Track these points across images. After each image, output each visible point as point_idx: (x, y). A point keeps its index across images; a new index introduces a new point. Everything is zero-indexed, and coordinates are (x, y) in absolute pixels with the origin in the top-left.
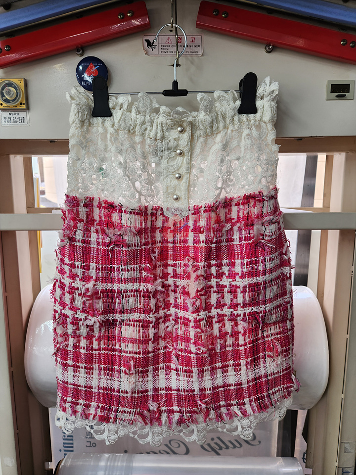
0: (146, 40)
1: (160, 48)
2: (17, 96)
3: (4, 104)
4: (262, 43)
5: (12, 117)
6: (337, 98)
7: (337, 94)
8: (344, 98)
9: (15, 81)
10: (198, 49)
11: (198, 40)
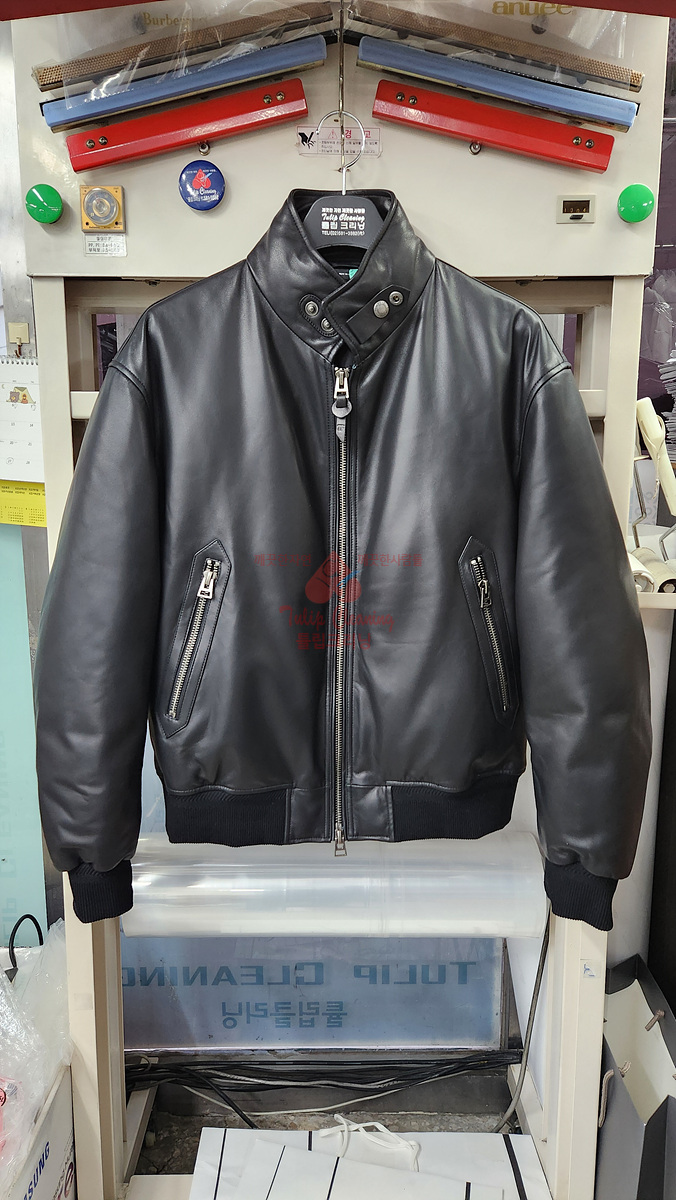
0: (302, 135)
1: (320, 144)
2: (111, 211)
3: (91, 224)
4: (466, 141)
5: (101, 243)
6: (572, 221)
7: (571, 215)
8: (580, 221)
9: (110, 189)
10: (374, 147)
11: (375, 133)
